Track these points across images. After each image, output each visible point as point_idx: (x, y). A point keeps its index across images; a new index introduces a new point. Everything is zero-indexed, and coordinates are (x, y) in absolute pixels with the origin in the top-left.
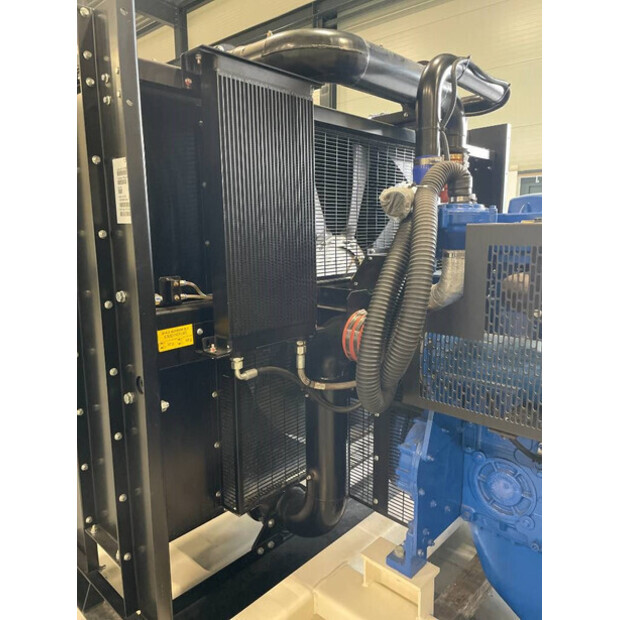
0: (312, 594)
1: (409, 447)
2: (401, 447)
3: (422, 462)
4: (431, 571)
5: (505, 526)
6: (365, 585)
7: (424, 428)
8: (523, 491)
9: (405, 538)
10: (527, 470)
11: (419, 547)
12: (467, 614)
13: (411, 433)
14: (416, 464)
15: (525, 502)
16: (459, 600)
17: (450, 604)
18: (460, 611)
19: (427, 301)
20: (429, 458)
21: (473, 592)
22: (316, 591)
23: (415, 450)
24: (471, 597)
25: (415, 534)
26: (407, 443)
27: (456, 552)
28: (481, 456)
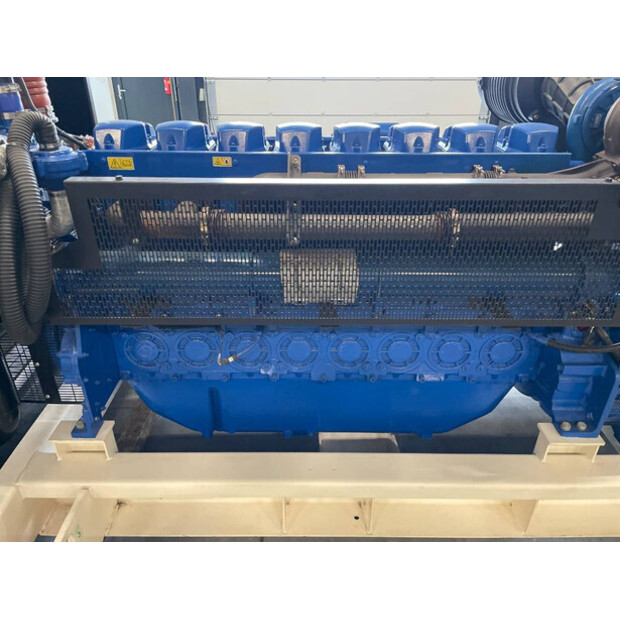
0: (17, 487)
1: (66, 352)
2: (59, 355)
3: (80, 360)
4: (108, 427)
5: (153, 374)
6: (59, 459)
7: (74, 333)
8: (159, 348)
9: (82, 414)
10: (158, 334)
11: (94, 416)
12: (144, 436)
13: (64, 342)
14: (75, 362)
15: (162, 355)
16: (136, 431)
17: (130, 436)
18: (138, 438)
19: (46, 231)
20: (85, 355)
21: (144, 421)
22: (21, 484)
23: (72, 353)
24: (144, 425)
25: (89, 409)
26: (63, 349)
27: (126, 398)
28: (124, 335)
